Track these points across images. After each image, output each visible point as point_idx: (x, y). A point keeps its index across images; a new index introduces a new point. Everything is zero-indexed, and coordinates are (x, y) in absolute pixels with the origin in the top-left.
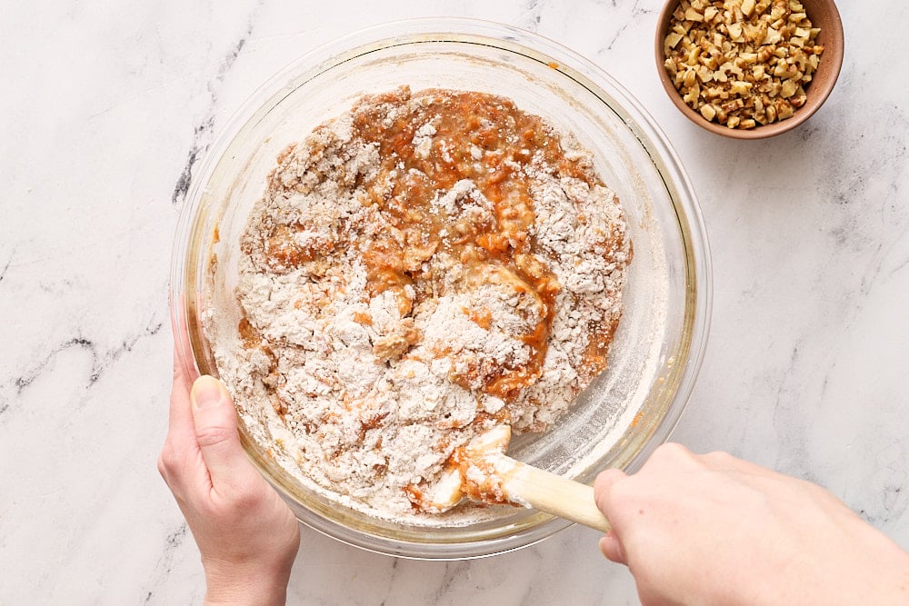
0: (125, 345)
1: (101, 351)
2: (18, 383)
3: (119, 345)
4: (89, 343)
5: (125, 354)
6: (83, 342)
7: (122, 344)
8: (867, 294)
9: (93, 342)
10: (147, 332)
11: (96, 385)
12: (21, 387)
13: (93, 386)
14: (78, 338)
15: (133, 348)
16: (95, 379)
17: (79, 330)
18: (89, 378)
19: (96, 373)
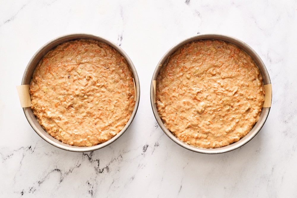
0: (70, 171)
1: (63, 172)
2: (39, 183)
3: (68, 171)
4: (59, 170)
5: (70, 173)
6: (58, 170)
7: (69, 171)
8: (294, 151)
9: (61, 170)
10: (77, 167)
11: (62, 183)
12: (40, 184)
13: (61, 183)
14: (56, 169)
15: (72, 171)
16: (61, 181)
17: (56, 166)
18: (59, 181)
19: (62, 179)
